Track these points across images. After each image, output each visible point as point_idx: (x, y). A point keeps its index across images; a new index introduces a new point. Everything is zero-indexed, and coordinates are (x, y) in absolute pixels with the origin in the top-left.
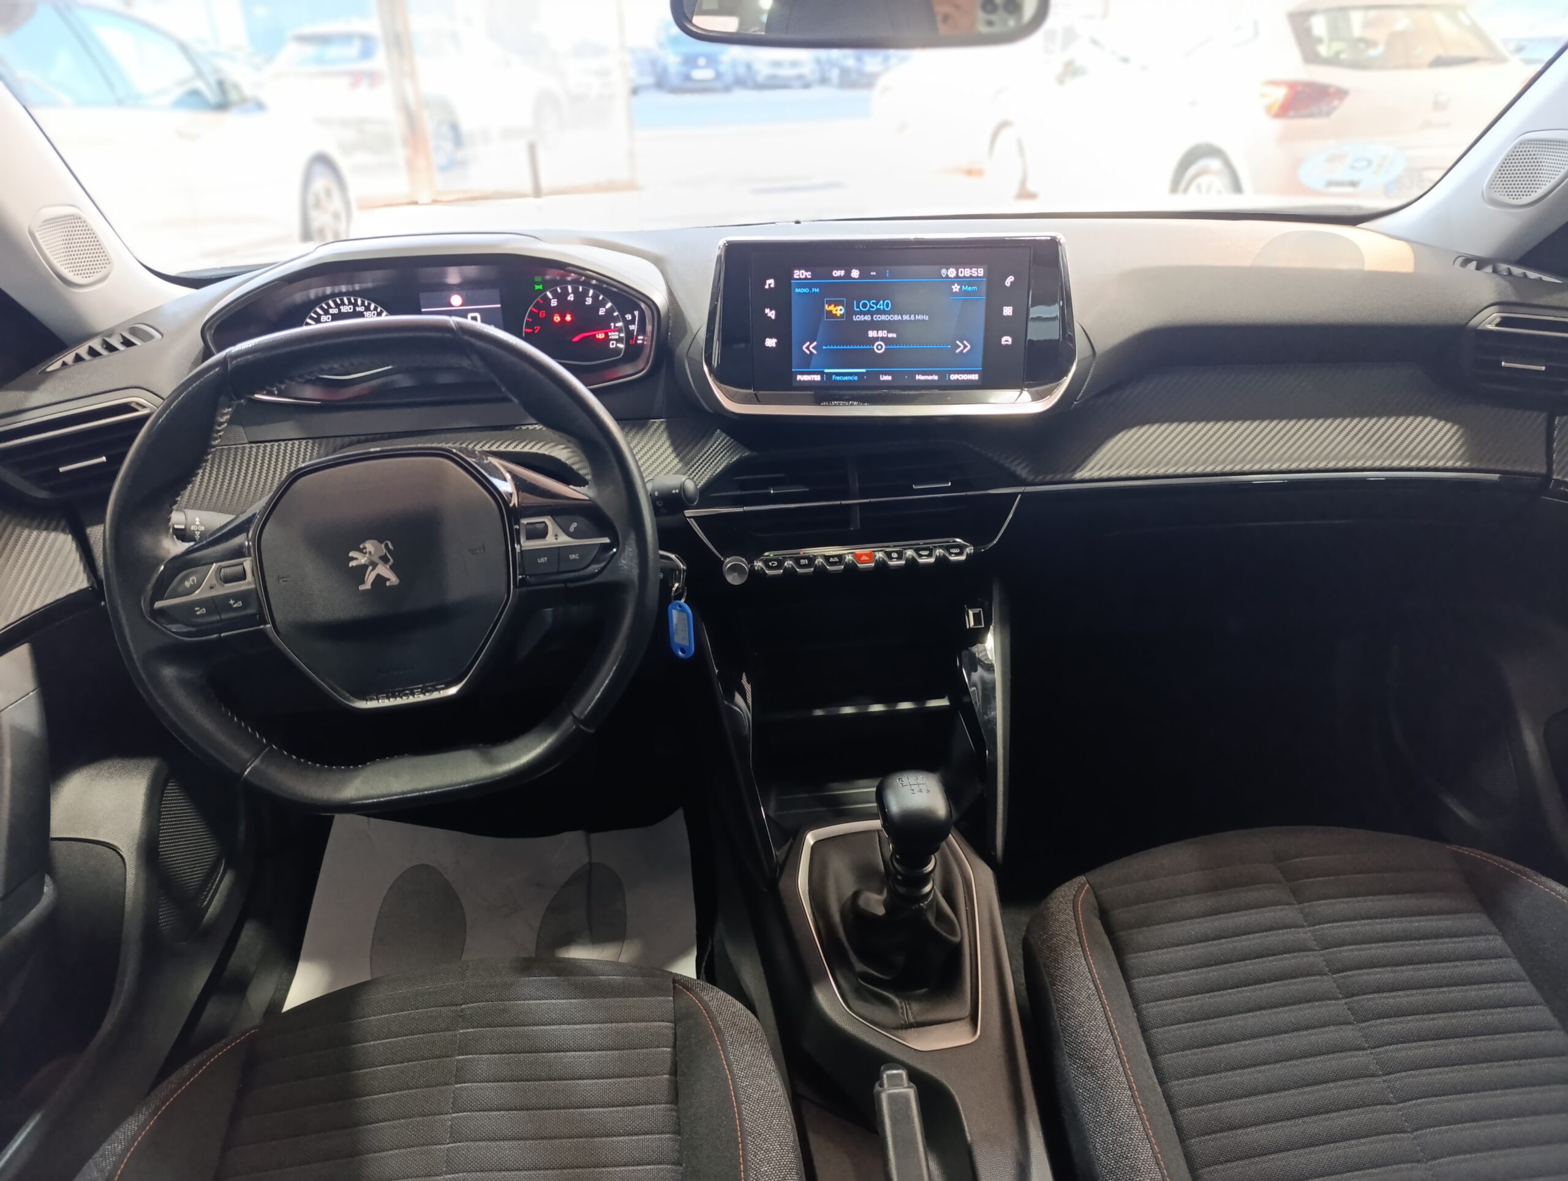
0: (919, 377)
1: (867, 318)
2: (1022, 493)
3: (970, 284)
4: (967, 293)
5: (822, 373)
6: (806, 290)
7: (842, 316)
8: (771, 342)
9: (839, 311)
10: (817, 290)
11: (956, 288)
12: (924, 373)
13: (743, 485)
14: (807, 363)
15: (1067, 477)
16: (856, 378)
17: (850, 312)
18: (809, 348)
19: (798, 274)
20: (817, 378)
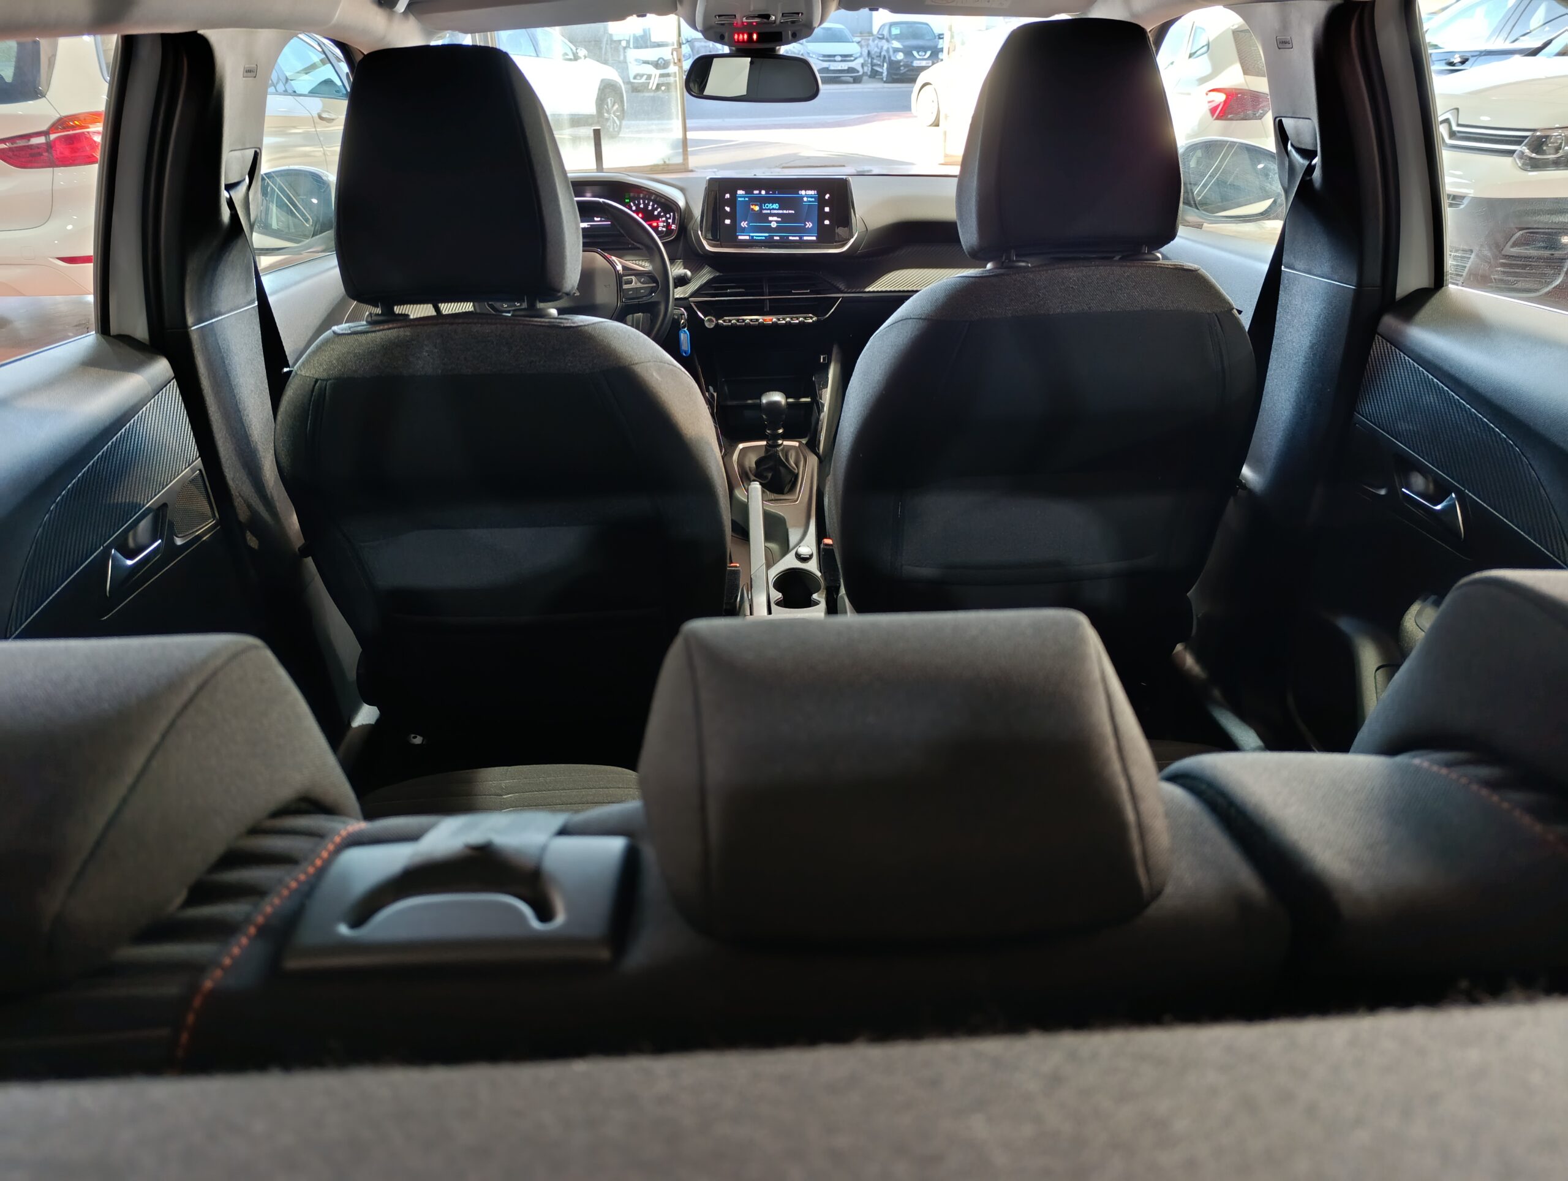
0: (790, 238)
1: (769, 212)
2: (843, 297)
3: (812, 197)
4: (810, 202)
5: (749, 236)
6: (743, 199)
7: (758, 211)
8: (728, 222)
9: (757, 208)
10: (747, 199)
11: (805, 199)
12: (793, 236)
13: (716, 288)
14: (743, 230)
15: (862, 290)
16: (764, 238)
17: (761, 209)
18: (744, 224)
19: (740, 192)
20: (747, 238)
